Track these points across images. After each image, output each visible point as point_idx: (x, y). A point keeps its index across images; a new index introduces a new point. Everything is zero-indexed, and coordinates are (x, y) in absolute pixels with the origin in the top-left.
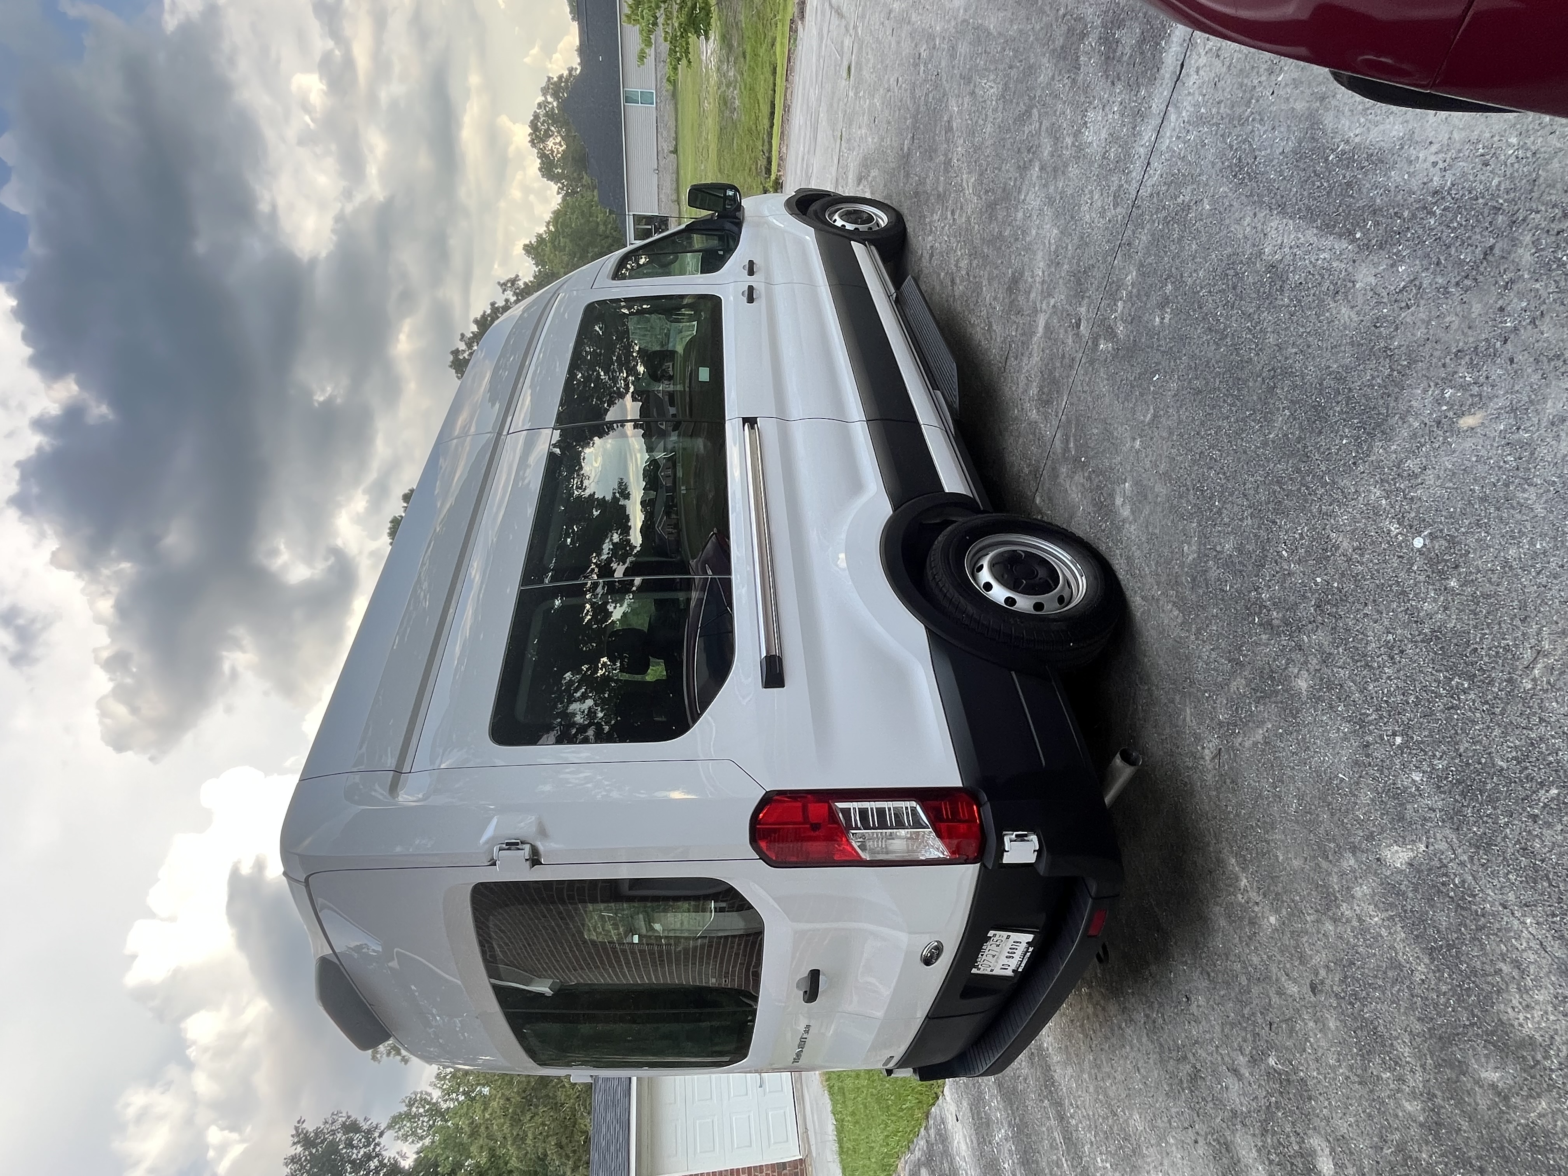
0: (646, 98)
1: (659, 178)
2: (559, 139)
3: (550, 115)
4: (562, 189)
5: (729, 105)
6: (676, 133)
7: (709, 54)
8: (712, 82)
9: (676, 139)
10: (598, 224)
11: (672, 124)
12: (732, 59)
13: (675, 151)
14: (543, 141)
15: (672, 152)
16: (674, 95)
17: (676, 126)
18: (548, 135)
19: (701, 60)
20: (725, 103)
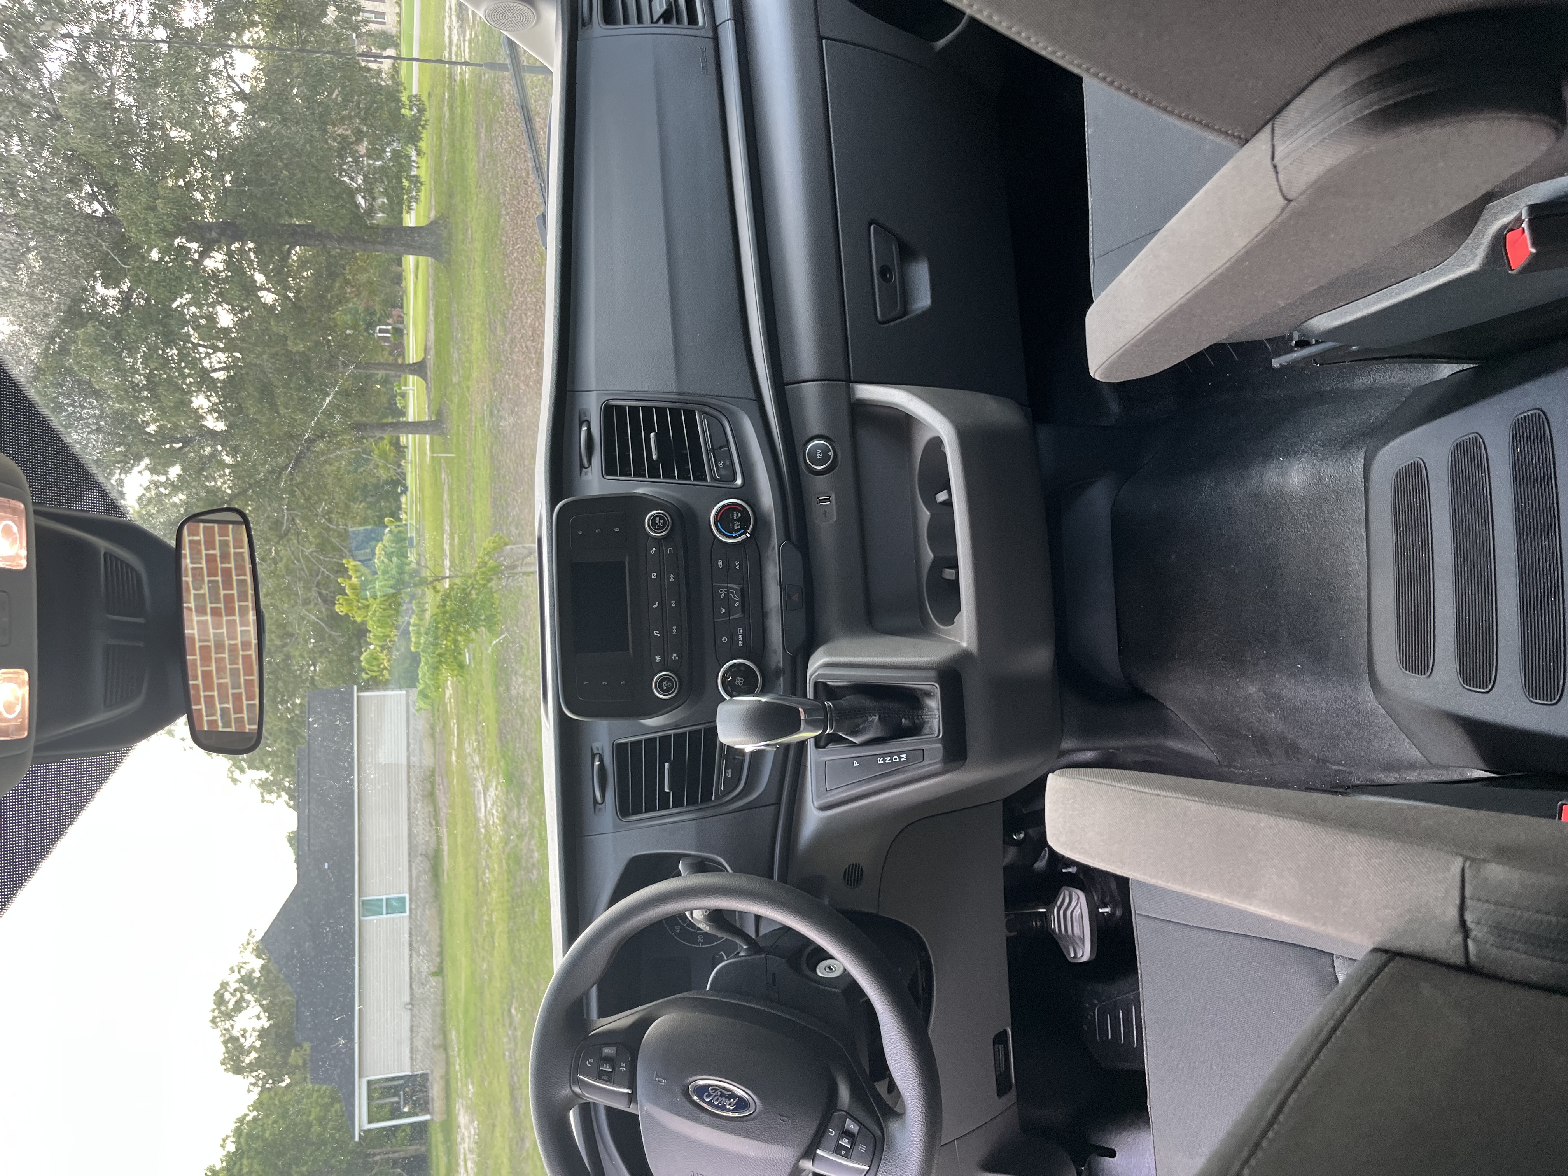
0: (394, 906)
1: (413, 1016)
2: (258, 1009)
3: (246, 980)
4: (255, 1085)
5: (523, 862)
6: (441, 946)
7: (489, 804)
8: (496, 839)
9: (441, 954)
10: (309, 1125)
11: (434, 934)
12: (525, 801)
13: (439, 972)
14: (229, 1016)
15: (435, 974)
16: (437, 896)
17: (441, 937)
18: (239, 1007)
19: (477, 820)
20: (518, 861)
